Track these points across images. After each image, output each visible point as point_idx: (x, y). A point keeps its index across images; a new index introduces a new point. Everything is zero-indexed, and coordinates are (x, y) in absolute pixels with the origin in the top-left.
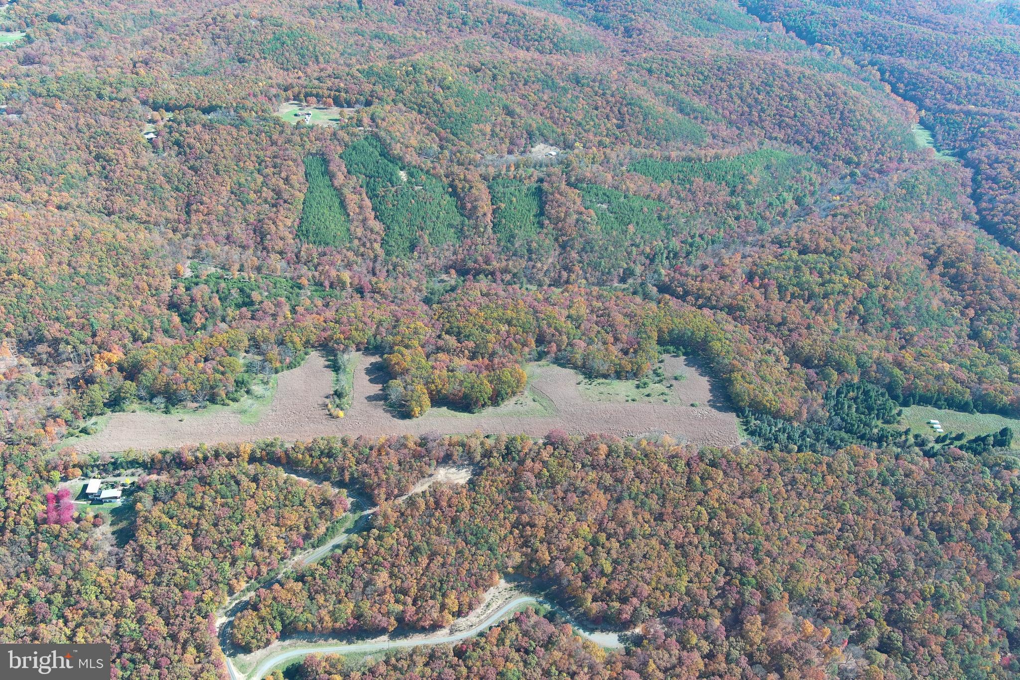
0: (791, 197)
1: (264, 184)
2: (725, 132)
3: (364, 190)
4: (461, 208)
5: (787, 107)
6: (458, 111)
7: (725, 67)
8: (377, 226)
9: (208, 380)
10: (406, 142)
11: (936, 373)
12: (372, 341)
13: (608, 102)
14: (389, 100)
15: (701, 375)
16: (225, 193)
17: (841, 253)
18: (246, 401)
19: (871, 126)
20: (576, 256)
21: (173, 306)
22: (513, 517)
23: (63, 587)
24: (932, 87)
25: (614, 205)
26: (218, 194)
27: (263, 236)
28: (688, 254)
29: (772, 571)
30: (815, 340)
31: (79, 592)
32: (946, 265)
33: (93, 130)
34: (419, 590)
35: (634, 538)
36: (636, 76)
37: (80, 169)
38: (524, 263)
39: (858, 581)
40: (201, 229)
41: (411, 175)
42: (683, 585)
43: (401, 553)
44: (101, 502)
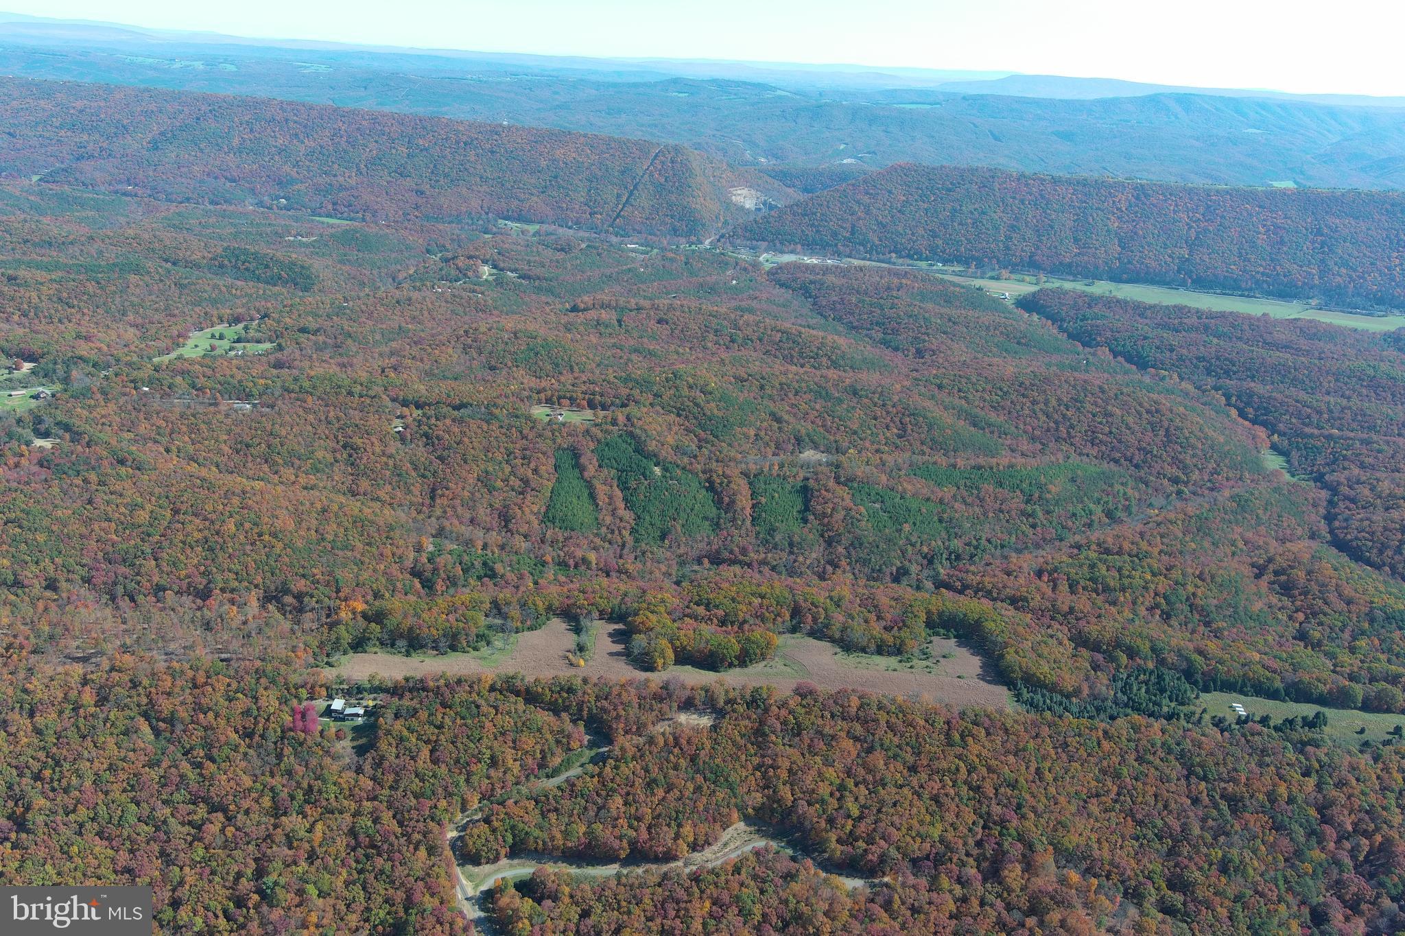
0: (1100, 510)
1: (513, 473)
2: (1025, 446)
3: (615, 483)
4: (718, 502)
5: (1100, 423)
6: (720, 414)
7: (1027, 383)
8: (628, 515)
9: (451, 628)
10: (662, 440)
11: (1242, 660)
12: (617, 609)
13: (888, 413)
14: (647, 404)
15: (972, 654)
16: (471, 481)
17: (1147, 555)
18: (485, 651)
19: (1203, 444)
20: (844, 551)
21: (415, 573)
22: (756, 760)
23: (305, 785)
24: (1287, 411)
25: (887, 504)
26: (465, 480)
27: (507, 521)
28: (972, 556)
29: (1036, 826)
30: (1104, 627)
31: (320, 791)
32: (1276, 573)
33: (342, 422)
34: (653, 818)
35: (884, 786)
36: (923, 390)
37: (327, 455)
38: (784, 555)
39: (1136, 844)
40: (445, 512)
41: (665, 469)
42: (936, 832)
43: (637, 783)
44: (343, 720)
